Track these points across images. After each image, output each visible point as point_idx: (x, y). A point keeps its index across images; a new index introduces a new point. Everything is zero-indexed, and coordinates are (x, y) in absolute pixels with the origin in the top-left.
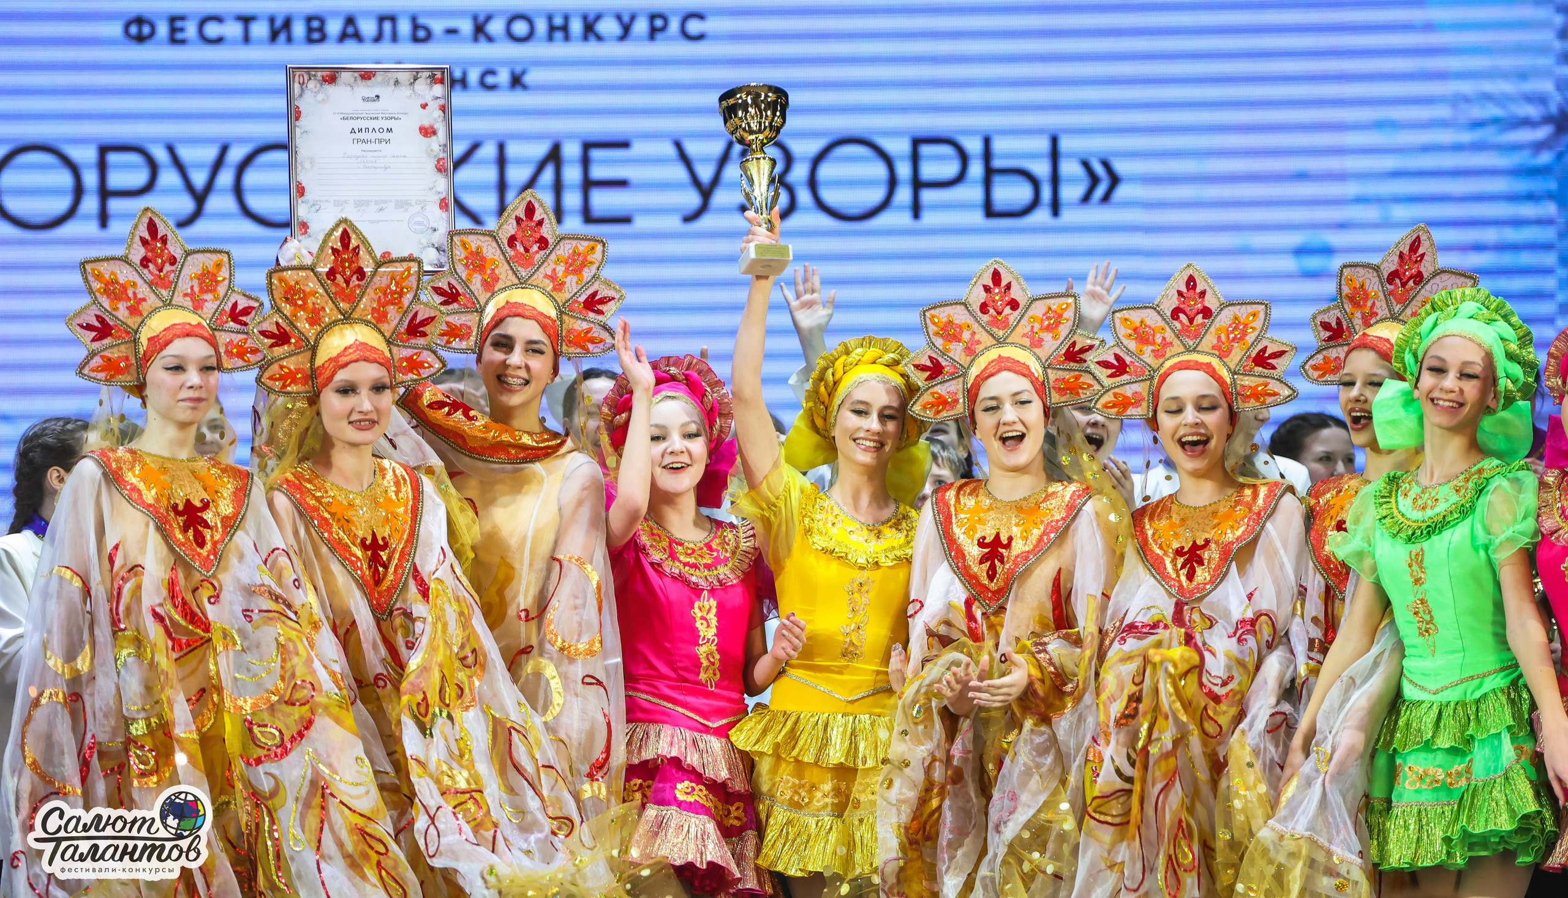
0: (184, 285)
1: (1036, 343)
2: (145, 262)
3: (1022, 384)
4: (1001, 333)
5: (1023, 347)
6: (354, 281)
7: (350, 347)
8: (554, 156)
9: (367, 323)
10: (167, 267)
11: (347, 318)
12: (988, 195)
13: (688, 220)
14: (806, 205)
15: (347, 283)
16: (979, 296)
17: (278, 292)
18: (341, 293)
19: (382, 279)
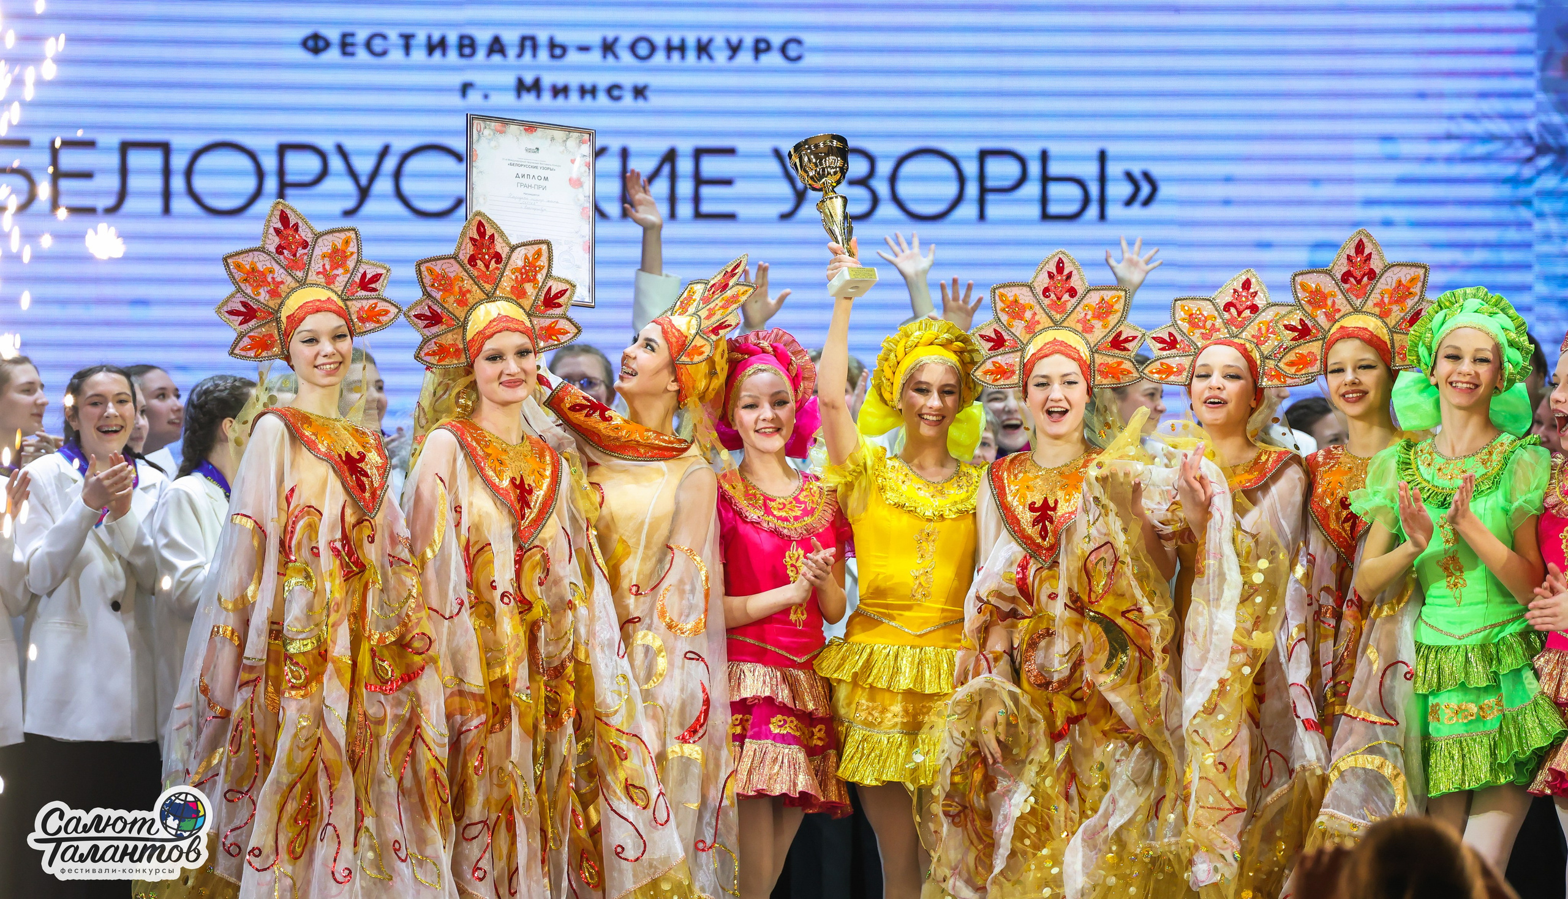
0: (317, 264)
1: (1088, 329)
2: (279, 250)
3: (1071, 367)
4: (1058, 317)
5: (1075, 331)
6: (493, 265)
7: (494, 320)
8: (671, 156)
9: (507, 299)
10: (300, 251)
11: (490, 297)
12: (1044, 200)
13: (785, 217)
14: (887, 210)
15: (487, 267)
16: (1043, 281)
17: (428, 280)
18: (483, 276)
19: (518, 260)
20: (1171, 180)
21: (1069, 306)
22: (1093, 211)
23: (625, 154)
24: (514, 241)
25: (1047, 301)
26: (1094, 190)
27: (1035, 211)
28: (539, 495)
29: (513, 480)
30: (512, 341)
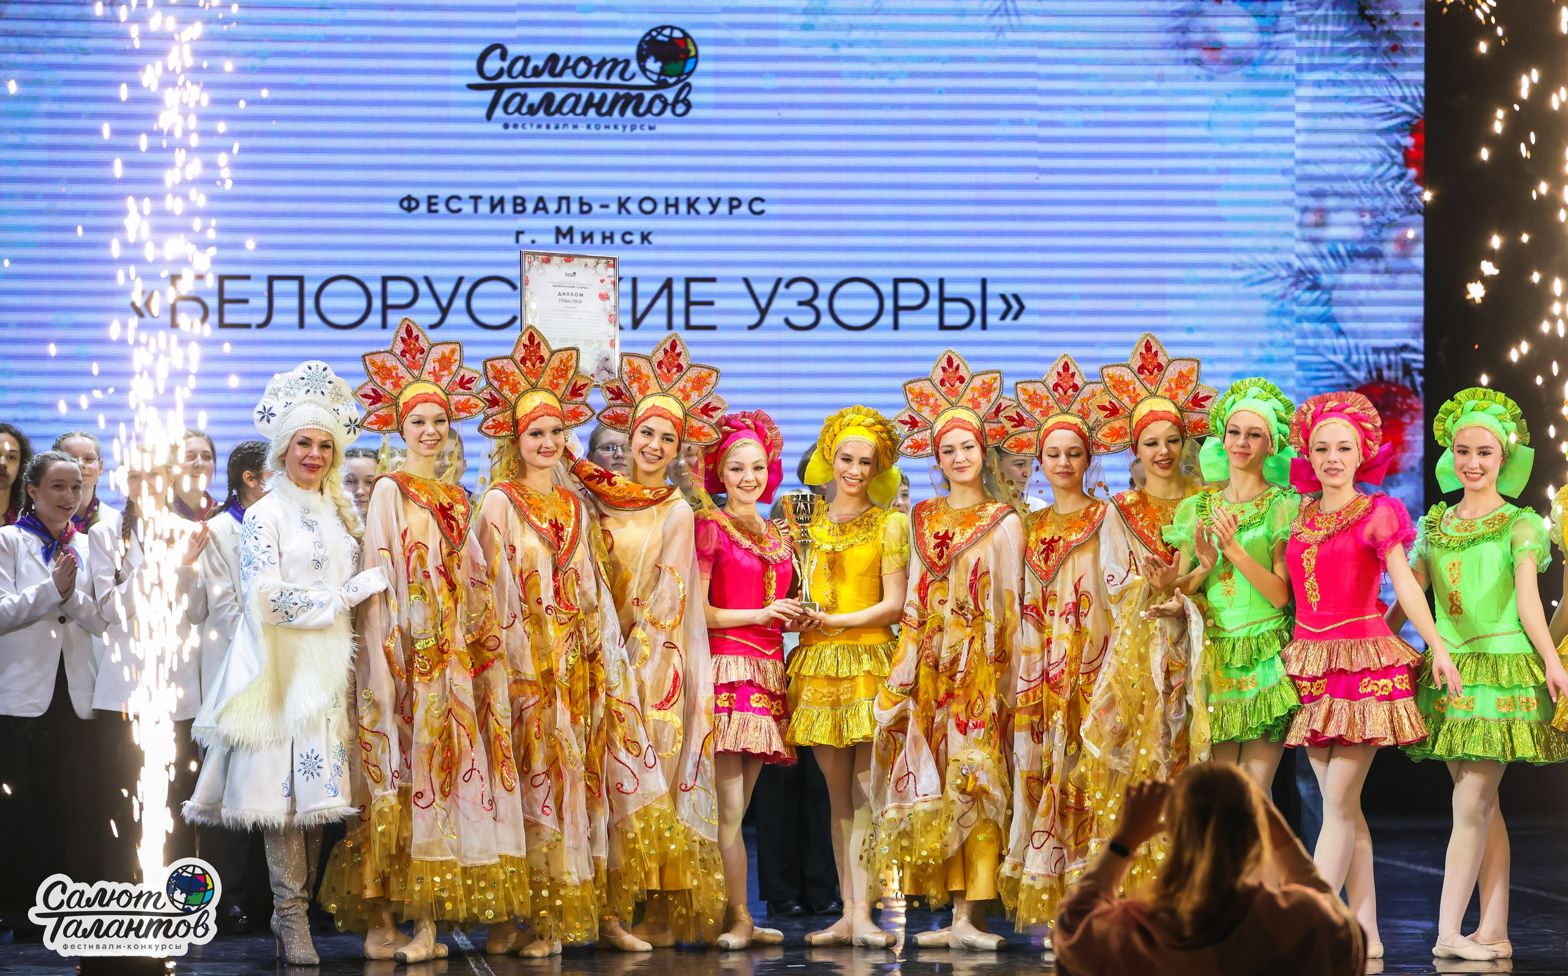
0: (430, 366)
1: (976, 406)
2: (403, 353)
3: (968, 437)
4: (953, 400)
5: (967, 409)
6: (538, 365)
7: (537, 407)
8: (668, 285)
9: (546, 390)
10: (418, 356)
11: (534, 388)
12: (941, 312)
13: (751, 328)
14: (826, 320)
15: (534, 365)
16: (939, 375)
17: (491, 374)
18: (530, 372)
19: (555, 362)
20: (1033, 296)
21: (961, 390)
22: (978, 320)
23: (634, 281)
24: (554, 348)
25: (944, 389)
26: (977, 304)
27: (935, 320)
28: (569, 531)
29: (551, 521)
30: (551, 422)
